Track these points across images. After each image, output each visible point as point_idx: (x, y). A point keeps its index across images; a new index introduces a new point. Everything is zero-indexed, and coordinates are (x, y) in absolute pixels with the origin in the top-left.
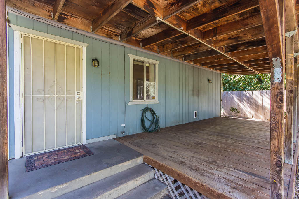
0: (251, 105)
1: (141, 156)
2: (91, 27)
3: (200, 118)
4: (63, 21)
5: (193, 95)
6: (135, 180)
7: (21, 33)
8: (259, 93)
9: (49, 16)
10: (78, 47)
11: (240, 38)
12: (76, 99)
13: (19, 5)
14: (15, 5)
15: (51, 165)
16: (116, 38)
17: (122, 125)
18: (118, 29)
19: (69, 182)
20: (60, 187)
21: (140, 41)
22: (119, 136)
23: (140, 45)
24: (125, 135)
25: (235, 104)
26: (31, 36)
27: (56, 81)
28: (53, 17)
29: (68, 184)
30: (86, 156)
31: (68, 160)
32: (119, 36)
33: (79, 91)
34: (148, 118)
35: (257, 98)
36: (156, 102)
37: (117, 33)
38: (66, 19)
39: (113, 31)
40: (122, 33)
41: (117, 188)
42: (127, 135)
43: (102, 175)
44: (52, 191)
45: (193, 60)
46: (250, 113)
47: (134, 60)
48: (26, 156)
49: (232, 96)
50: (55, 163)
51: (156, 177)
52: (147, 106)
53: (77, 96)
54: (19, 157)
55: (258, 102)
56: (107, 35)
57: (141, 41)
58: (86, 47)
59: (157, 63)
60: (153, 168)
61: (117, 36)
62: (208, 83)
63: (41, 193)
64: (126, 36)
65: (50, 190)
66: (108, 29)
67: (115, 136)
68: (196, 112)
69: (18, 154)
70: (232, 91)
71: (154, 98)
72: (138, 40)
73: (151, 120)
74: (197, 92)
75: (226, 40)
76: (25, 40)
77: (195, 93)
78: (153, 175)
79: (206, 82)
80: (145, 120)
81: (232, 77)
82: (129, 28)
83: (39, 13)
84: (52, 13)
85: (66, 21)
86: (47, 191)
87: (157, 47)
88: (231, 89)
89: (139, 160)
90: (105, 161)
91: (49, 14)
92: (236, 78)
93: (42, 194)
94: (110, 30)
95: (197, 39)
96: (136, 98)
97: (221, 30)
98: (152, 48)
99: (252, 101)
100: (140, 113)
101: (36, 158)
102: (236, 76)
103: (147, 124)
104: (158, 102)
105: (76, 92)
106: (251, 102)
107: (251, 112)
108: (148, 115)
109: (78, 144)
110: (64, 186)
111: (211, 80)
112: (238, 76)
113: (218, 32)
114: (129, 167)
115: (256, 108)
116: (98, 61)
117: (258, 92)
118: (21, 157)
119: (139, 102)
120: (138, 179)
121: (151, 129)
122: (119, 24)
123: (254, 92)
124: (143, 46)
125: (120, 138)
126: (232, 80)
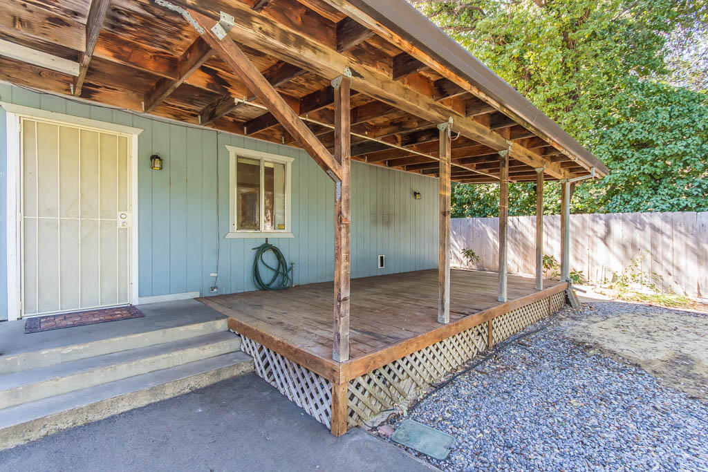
0: (516, 244)
1: (224, 318)
2: (143, 103)
3: (391, 268)
4: (91, 97)
5: (375, 222)
6: (201, 347)
7: (19, 115)
8: (530, 221)
9: (66, 90)
10: (124, 135)
11: (404, 124)
12: (120, 225)
13: (14, 76)
14: (9, 76)
15: (66, 327)
16: (192, 119)
17: (212, 275)
18: (193, 104)
19: (90, 343)
20: (76, 347)
21: (243, 123)
22: (206, 294)
23: (243, 129)
24: (219, 294)
25: (488, 244)
26: (36, 119)
27: (82, 194)
28: (72, 90)
29: (87, 346)
30: (130, 318)
31: (97, 322)
32: (199, 117)
33: (124, 213)
34: (268, 265)
35: (527, 232)
36: (286, 233)
37: (194, 111)
38: (97, 92)
39: (187, 108)
40: (203, 110)
41: (166, 355)
42: (224, 293)
43: (147, 339)
44: (63, 352)
45: (367, 155)
46: (514, 261)
47: (238, 157)
48: (26, 318)
49: (484, 228)
50: (73, 326)
51: (243, 350)
52: (267, 241)
53: (120, 221)
54: (15, 319)
55: (528, 240)
56: (175, 116)
57: (247, 123)
58: (139, 136)
59: (289, 161)
60: (239, 335)
61: (196, 116)
62: (413, 199)
63: (44, 352)
64: (207, 118)
65: (59, 349)
66: (177, 105)
67: (197, 295)
68: (382, 258)
69: (13, 315)
70: (484, 217)
71: (282, 226)
72: (239, 122)
73: (274, 268)
74: (384, 217)
75: (387, 127)
76: (26, 126)
77: (380, 218)
78: (238, 346)
79: (409, 197)
80: (261, 267)
81: (484, 187)
82: (211, 105)
83: (48, 86)
84: (72, 85)
85: (96, 96)
86: (54, 350)
87: (281, 133)
88: (484, 212)
89: (221, 325)
90: (158, 324)
91: (65, 87)
92: (491, 190)
93: (46, 354)
94: (180, 107)
95: (327, 126)
96: (242, 226)
97: (361, 113)
98: (269, 134)
99: (518, 237)
100: (250, 255)
101: (42, 320)
102: (491, 185)
103: (266, 276)
104: (291, 236)
105: (119, 214)
106: (516, 239)
107: (517, 259)
108: (269, 257)
109: (123, 304)
110: (82, 347)
111: (419, 194)
112: (495, 185)
113: (358, 115)
114: (200, 334)
115: (525, 252)
116: (161, 160)
117: (527, 219)
118: (18, 319)
119: (249, 233)
120: (207, 347)
121: (274, 285)
122: (193, 99)
123: (521, 218)
124: (249, 132)
125: (207, 298)
126: (482, 194)
